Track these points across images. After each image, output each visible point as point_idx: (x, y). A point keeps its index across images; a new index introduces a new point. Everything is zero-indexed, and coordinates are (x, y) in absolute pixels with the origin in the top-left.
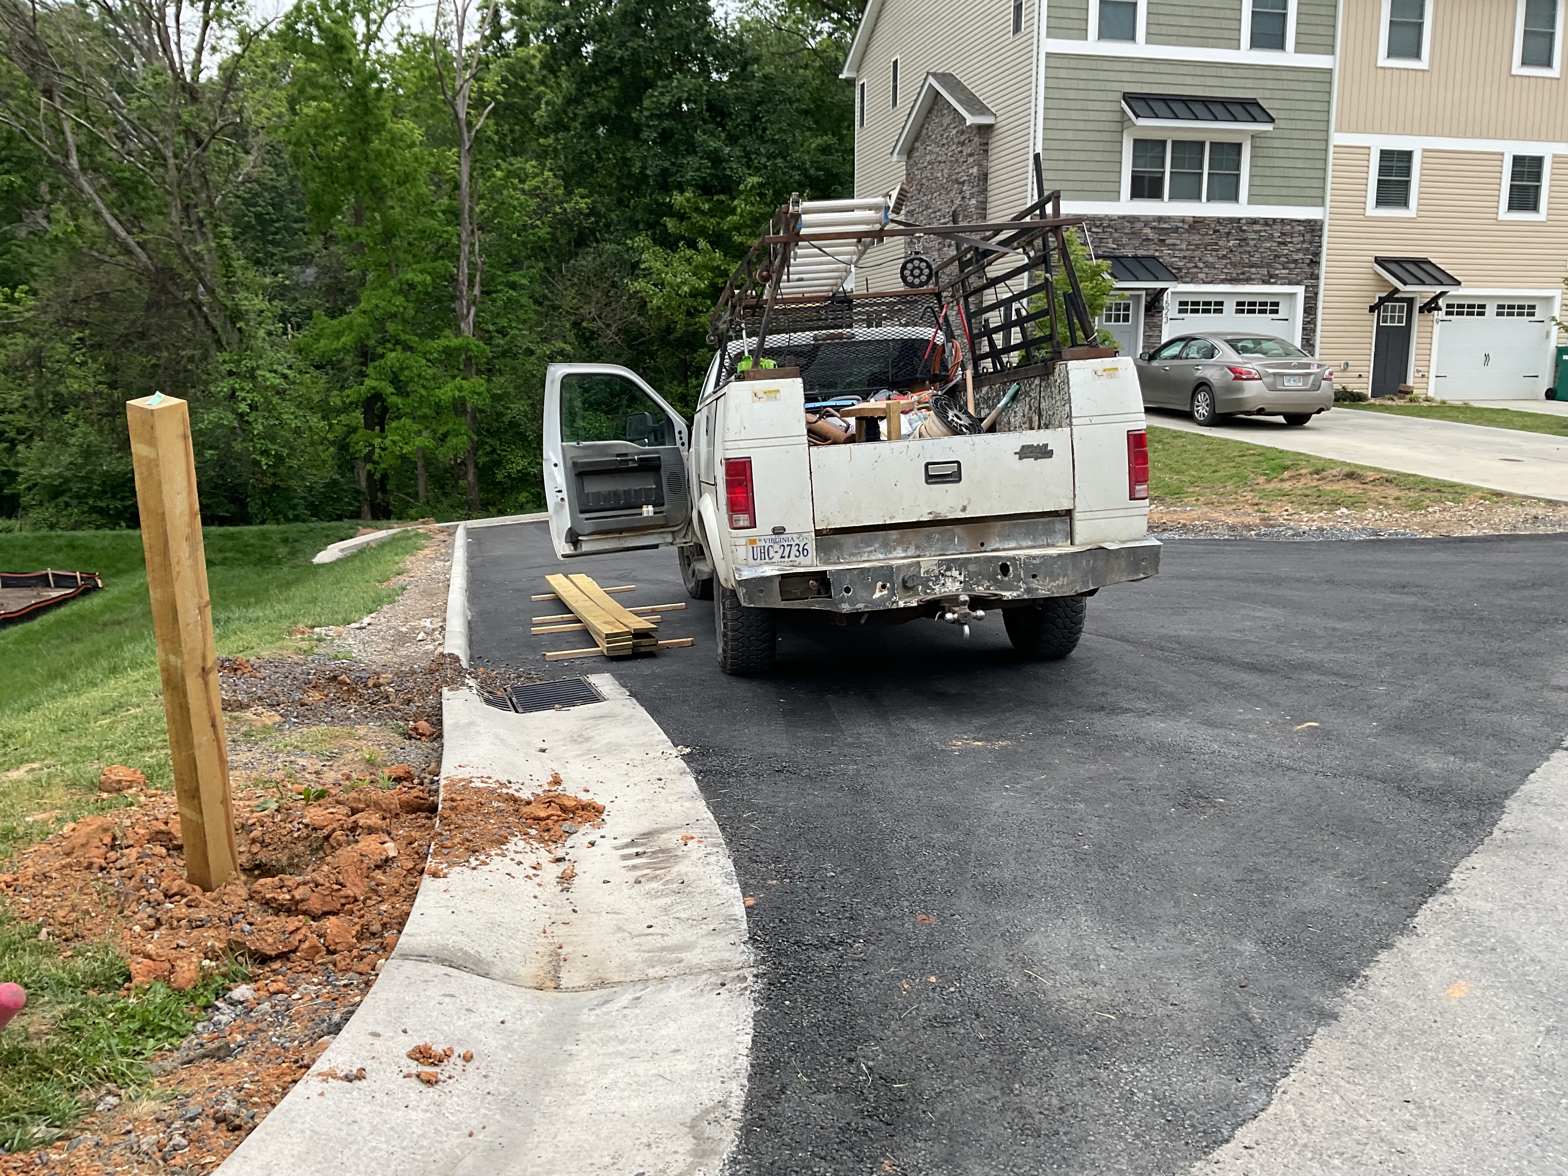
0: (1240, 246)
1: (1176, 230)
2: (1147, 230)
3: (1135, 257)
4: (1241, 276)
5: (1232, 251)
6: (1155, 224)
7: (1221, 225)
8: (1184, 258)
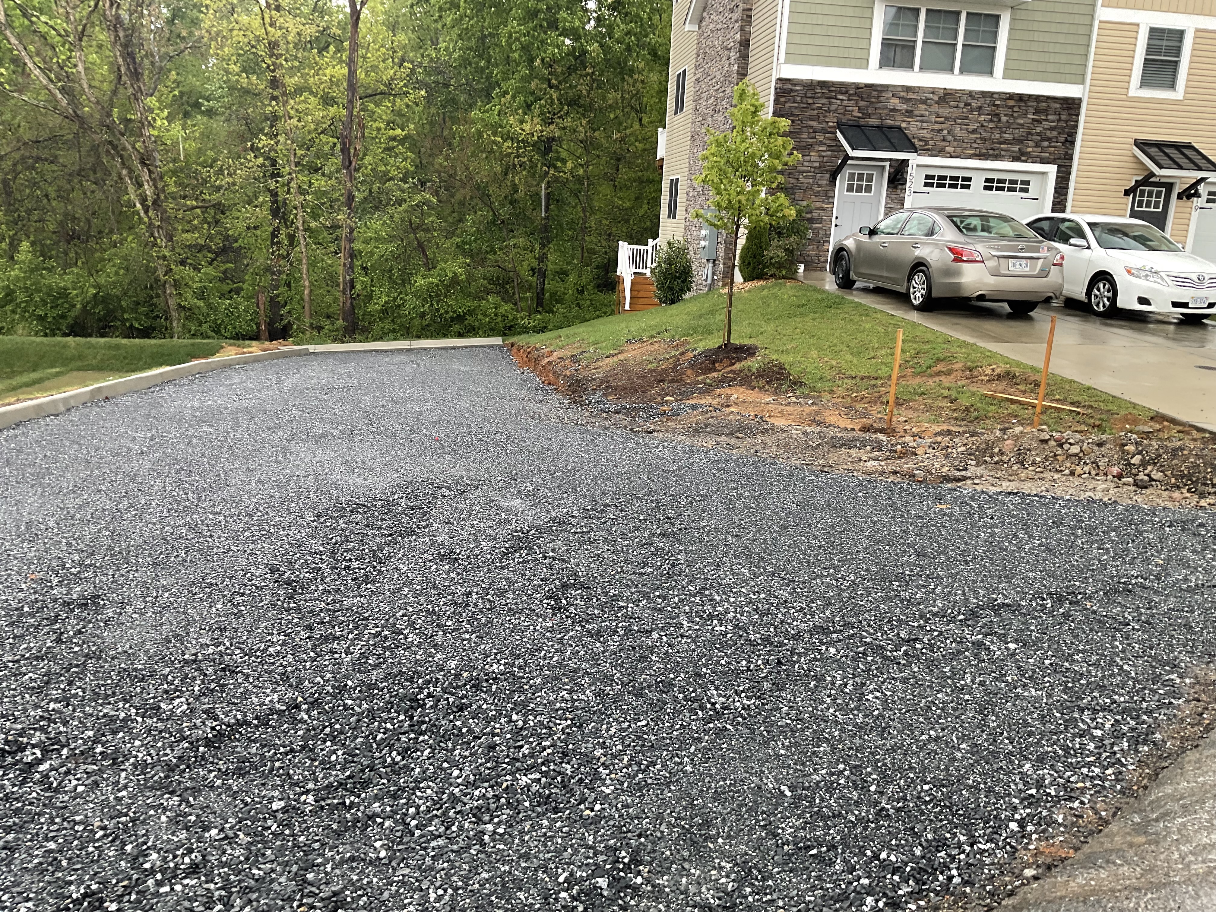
0: (991, 121)
1: (924, 102)
2: (895, 102)
3: (880, 128)
4: (991, 152)
5: (982, 126)
6: (903, 94)
7: (973, 98)
8: (932, 130)
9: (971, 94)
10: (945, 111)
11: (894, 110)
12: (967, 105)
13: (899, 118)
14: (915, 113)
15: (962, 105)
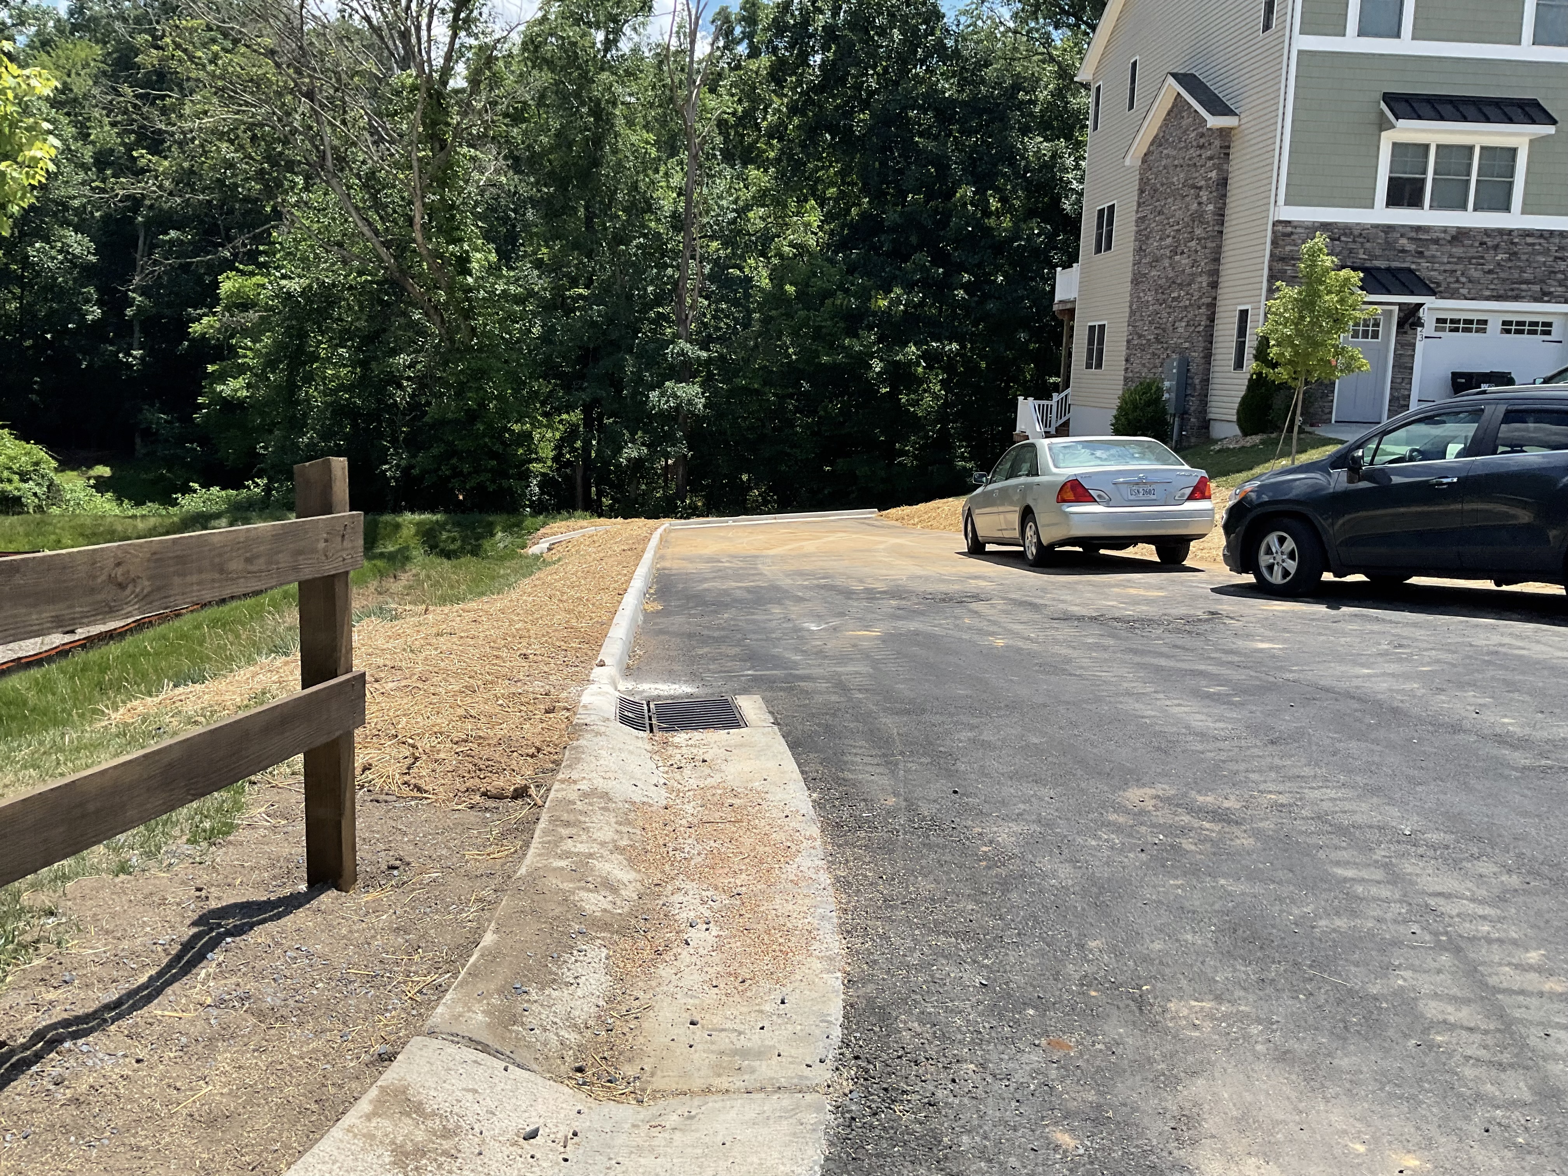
0: (1510, 260)
1: (1436, 241)
2: (1403, 241)
3: (1388, 269)
4: (1510, 293)
5: (1499, 264)
6: (1413, 235)
7: (1488, 236)
8: (1445, 271)
9: (1487, 232)
10: (1458, 251)
11: (1403, 251)
12: (1481, 244)
13: (1409, 259)
14: (1427, 253)
15: (1477, 244)
